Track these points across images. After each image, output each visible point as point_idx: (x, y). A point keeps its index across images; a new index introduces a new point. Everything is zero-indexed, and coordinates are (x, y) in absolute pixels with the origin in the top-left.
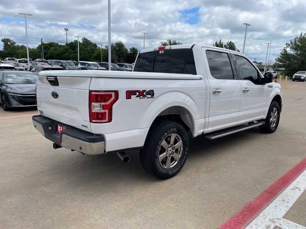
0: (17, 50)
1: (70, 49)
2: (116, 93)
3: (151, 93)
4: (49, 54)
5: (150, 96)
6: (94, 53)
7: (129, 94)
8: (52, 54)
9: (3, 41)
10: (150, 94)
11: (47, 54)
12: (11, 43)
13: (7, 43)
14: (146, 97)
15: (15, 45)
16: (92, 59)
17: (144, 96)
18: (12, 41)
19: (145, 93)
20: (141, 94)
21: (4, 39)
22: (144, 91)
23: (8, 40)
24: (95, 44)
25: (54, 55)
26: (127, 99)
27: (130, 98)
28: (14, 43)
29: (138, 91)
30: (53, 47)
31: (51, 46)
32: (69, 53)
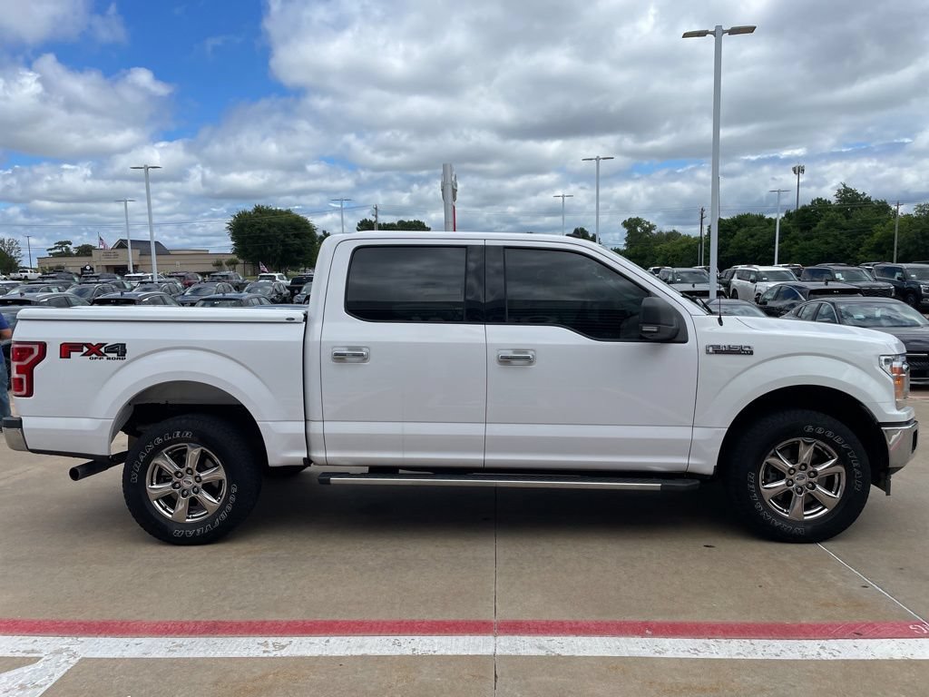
0: (655, 245)
1: (794, 227)
2: (43, 346)
3: (120, 350)
4: (732, 250)
5: (115, 355)
6: (871, 234)
7: (67, 350)
8: (740, 248)
9: (626, 224)
10: (117, 352)
11: (727, 250)
12: (643, 228)
13: (635, 228)
14: (105, 358)
15: (653, 231)
16: (862, 253)
17: (101, 355)
18: (648, 223)
19: (102, 350)
20: (95, 350)
21: (630, 219)
22: (102, 345)
23: (638, 222)
24: (885, 202)
25: (746, 251)
26: (61, 357)
27: (69, 357)
28: (652, 227)
29: (88, 345)
30: (745, 226)
31: (740, 227)
32: (792, 239)
